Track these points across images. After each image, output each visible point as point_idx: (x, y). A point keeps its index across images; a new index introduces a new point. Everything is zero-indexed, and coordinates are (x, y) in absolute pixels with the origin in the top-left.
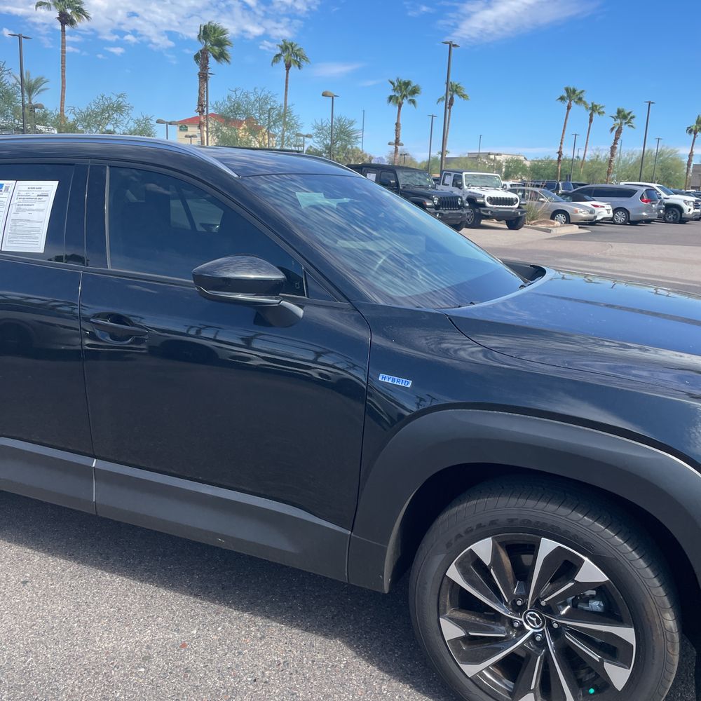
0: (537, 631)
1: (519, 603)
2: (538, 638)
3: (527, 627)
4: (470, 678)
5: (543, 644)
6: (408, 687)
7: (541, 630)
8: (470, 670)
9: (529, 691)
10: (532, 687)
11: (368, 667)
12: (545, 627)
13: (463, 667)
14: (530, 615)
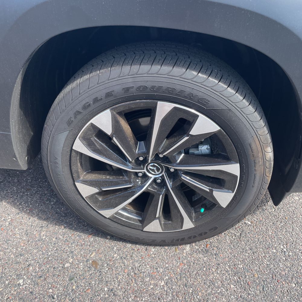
0: (157, 176)
1: (141, 159)
2: (159, 181)
3: (150, 175)
4: (108, 218)
5: (163, 184)
6: (63, 227)
7: (161, 175)
8: (108, 213)
9: (155, 218)
10: (157, 216)
11: (29, 219)
12: (163, 173)
13: (101, 212)
14: (151, 166)
